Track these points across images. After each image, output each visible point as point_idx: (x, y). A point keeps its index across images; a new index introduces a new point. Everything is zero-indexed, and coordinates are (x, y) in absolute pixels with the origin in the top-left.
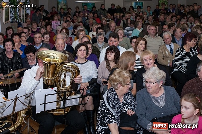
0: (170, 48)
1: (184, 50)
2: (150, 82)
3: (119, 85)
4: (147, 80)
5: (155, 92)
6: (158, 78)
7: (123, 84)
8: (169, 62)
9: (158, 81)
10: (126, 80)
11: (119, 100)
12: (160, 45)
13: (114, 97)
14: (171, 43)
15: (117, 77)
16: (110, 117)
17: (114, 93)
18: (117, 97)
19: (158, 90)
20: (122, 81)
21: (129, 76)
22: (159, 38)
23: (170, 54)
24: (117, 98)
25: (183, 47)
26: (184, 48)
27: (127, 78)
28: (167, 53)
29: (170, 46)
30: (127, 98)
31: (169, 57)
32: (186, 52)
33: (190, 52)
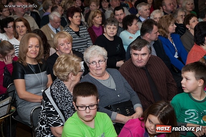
3: (70, 75)
7: (76, 73)
11: (70, 95)
13: (64, 92)
16: (57, 118)
17: (63, 87)
18: (68, 91)
24: (68, 93)
28: (52, 36)
32: (74, 32)
33: (79, 31)
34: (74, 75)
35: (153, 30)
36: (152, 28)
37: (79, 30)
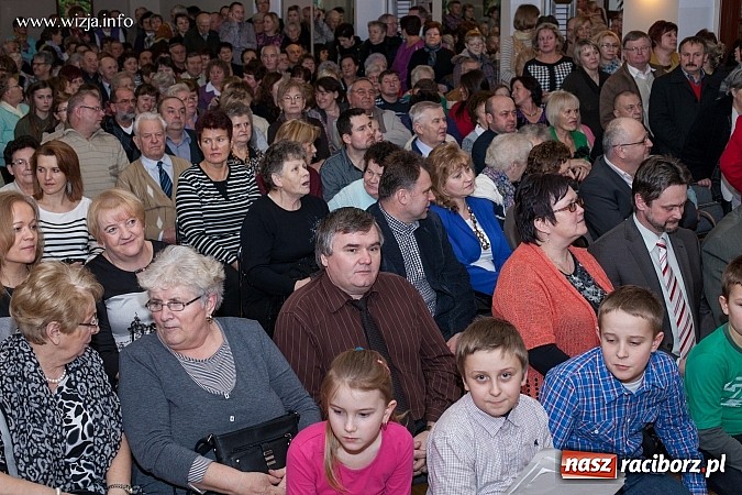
0: (161, 171)
1: (204, 174)
2: (174, 300)
3: (51, 328)
4: (160, 295)
5: (194, 340)
6: (203, 284)
7: (69, 324)
8: (160, 227)
9: (201, 293)
10: (79, 309)
12: (113, 167)
14: (161, 156)
15: (46, 295)
17: (24, 352)
18: (36, 367)
19: (202, 333)
20: (66, 313)
21: (93, 292)
22: (105, 138)
23: (162, 193)
25: (199, 167)
26: (202, 170)
27: (85, 300)
28: (150, 191)
29: (160, 164)
30: (78, 379)
31: (158, 207)
32: (211, 182)
33: (228, 179)
34: (63, 329)
35: (419, 180)
36: (416, 175)
37: (229, 175)
